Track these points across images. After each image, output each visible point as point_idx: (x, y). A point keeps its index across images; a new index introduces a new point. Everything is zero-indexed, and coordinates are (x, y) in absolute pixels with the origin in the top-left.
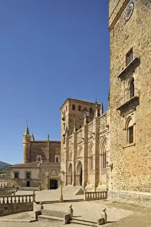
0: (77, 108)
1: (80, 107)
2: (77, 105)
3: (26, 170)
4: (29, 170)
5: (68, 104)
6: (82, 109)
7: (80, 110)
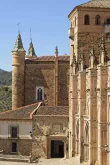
0: (92, 21)
1: (98, 18)
2: (92, 15)
3: (10, 122)
4: (15, 123)
5: (76, 15)
6: (102, 21)
7: (98, 23)
